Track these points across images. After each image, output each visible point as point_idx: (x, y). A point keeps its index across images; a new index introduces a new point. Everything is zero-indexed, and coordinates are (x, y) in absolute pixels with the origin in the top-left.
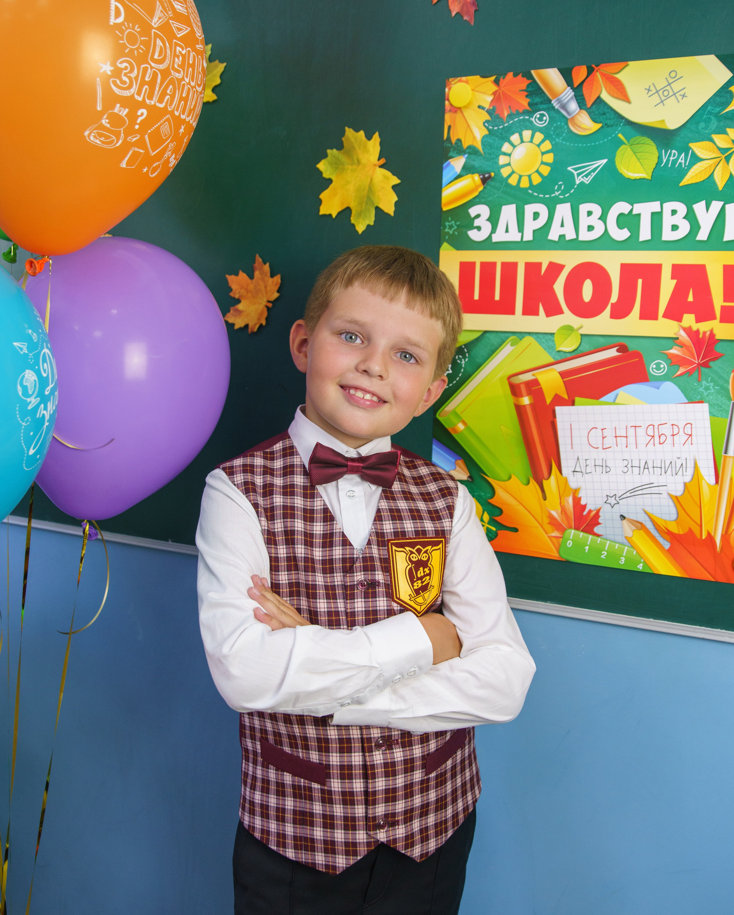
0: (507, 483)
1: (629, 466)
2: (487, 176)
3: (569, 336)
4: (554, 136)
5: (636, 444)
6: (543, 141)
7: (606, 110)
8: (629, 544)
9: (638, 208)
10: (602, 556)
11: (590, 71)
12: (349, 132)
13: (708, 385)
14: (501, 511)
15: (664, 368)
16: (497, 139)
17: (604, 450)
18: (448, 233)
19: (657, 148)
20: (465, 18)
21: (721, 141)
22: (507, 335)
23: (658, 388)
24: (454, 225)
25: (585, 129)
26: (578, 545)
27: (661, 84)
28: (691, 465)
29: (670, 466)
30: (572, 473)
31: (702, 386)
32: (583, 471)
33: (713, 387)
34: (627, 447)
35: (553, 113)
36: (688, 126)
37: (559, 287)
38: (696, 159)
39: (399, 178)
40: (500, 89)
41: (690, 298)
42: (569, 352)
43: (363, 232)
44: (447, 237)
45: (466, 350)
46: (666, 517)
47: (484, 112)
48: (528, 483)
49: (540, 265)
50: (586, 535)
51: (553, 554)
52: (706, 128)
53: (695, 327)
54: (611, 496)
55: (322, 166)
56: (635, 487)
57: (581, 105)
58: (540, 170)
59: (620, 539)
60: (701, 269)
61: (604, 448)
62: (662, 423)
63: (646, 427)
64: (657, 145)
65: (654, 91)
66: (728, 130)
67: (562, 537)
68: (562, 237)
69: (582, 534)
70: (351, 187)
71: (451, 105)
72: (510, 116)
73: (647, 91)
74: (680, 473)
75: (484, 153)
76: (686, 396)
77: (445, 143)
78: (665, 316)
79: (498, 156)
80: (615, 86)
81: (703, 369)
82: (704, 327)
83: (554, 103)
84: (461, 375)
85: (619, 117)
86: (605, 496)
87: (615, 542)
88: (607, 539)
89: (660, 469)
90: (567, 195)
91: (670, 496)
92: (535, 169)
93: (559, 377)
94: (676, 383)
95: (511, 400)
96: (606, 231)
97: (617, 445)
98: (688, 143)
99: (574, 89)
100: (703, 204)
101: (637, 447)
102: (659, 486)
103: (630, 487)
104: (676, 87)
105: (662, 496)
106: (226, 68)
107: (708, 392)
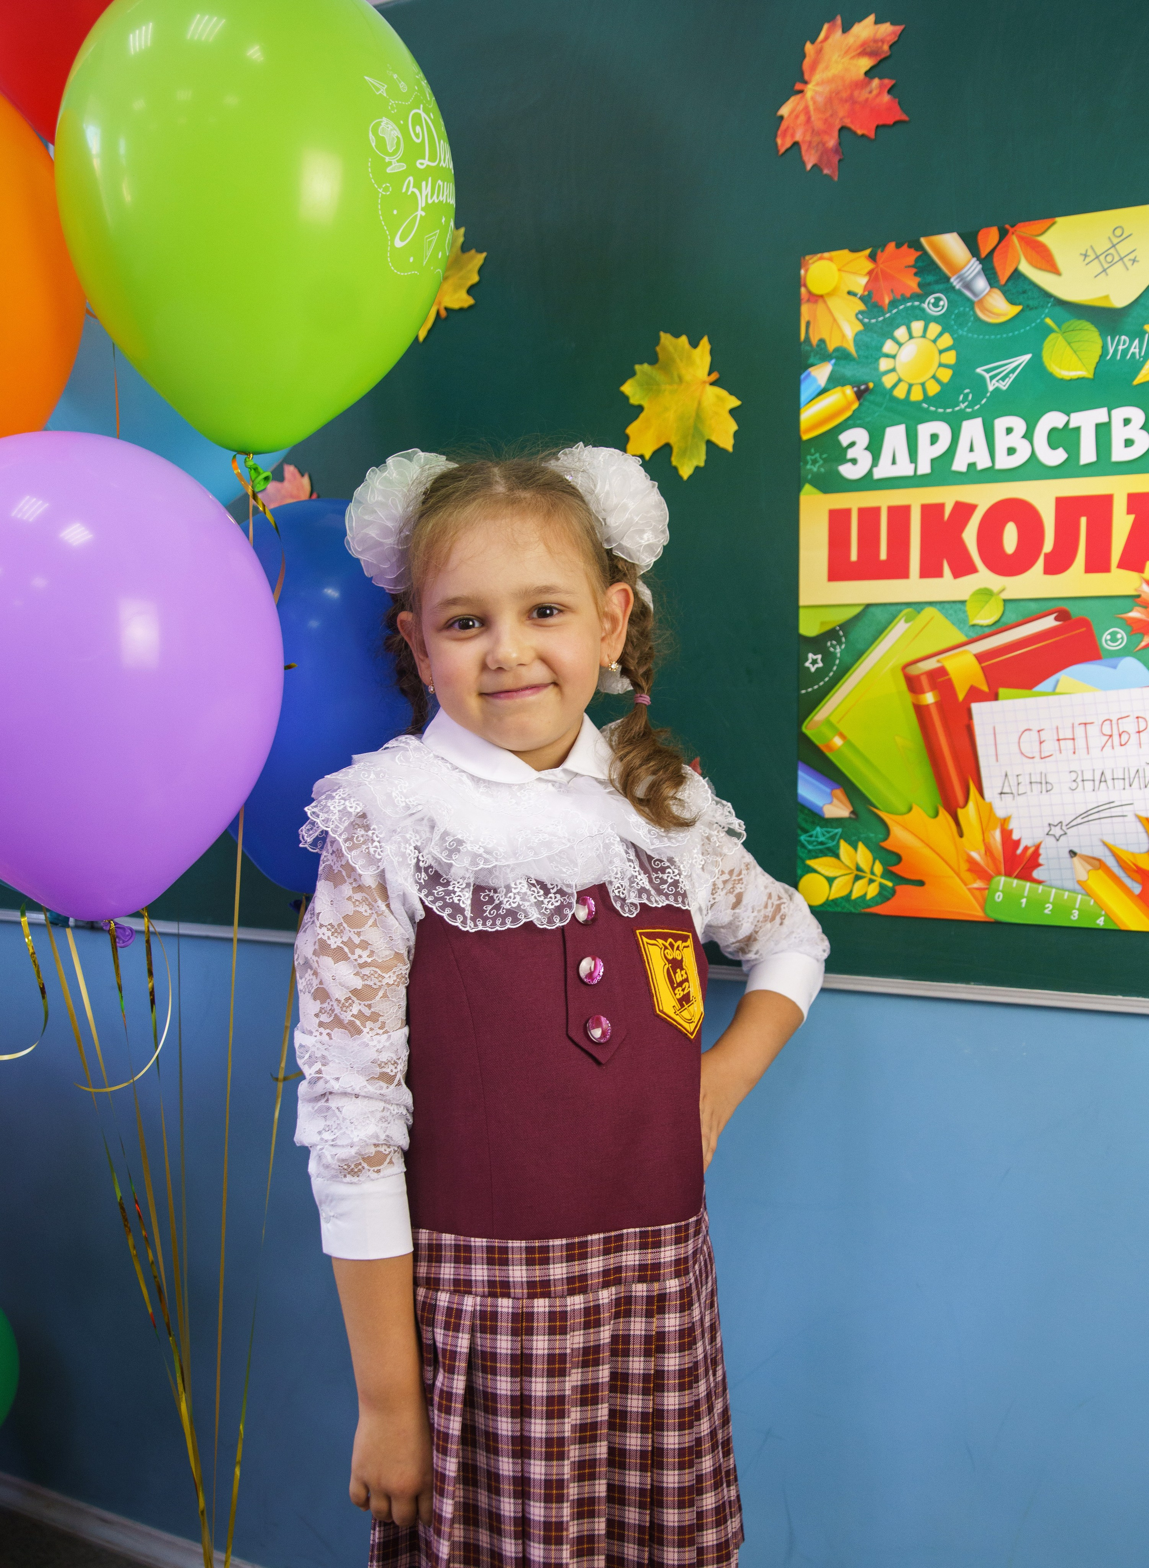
0: (906, 817)
1: (1079, 780)
2: (863, 387)
3: (987, 602)
4: (955, 327)
5: (1088, 748)
6: (940, 335)
7: (1026, 287)
8: (1083, 892)
9: (1077, 419)
10: (1046, 911)
11: (1003, 234)
12: (665, 338)
14: (899, 858)
15: (1122, 638)
16: (875, 335)
17: (1043, 760)
18: (810, 471)
19: (1100, 335)
20: (826, 171)
22: (899, 607)
23: (1115, 667)
24: (819, 459)
25: (998, 315)
26: (1011, 898)
27: (1102, 246)
29: (1137, 776)
30: (999, 796)
32: (1014, 791)
34: (1074, 753)
35: (953, 296)
36: (1142, 301)
37: (970, 536)
39: (739, 399)
40: (877, 266)
42: (987, 626)
43: (690, 477)
44: (809, 477)
45: (841, 633)
46: (1133, 848)
47: (856, 300)
48: (936, 814)
49: (941, 506)
50: (1022, 882)
51: (977, 914)
54: (1056, 824)
55: (627, 388)
56: (1089, 809)
57: (992, 281)
58: (938, 375)
59: (1070, 884)
61: (1043, 756)
62: (1123, 716)
63: (1100, 723)
64: (1099, 331)
65: (1093, 256)
67: (987, 889)
68: (972, 466)
69: (1015, 882)
70: (671, 416)
71: (810, 293)
72: (893, 303)
73: (1083, 257)
75: (859, 356)
77: (803, 346)
78: (1120, 565)
79: (877, 360)
80: (1037, 253)
83: (955, 282)
84: (835, 668)
85: (1048, 295)
86: (1046, 825)
87: (1063, 889)
88: (1051, 886)
89: (1122, 781)
90: (977, 407)
91: (1139, 818)
92: (931, 374)
93: (974, 661)
94: (1139, 660)
95: (908, 698)
96: (1033, 453)
97: (1060, 751)
98: (1144, 324)
99: (980, 261)
101: (1088, 752)
102: (1121, 806)
103: (1080, 809)
104: (1123, 249)
105: (1126, 819)
106: (486, 260)
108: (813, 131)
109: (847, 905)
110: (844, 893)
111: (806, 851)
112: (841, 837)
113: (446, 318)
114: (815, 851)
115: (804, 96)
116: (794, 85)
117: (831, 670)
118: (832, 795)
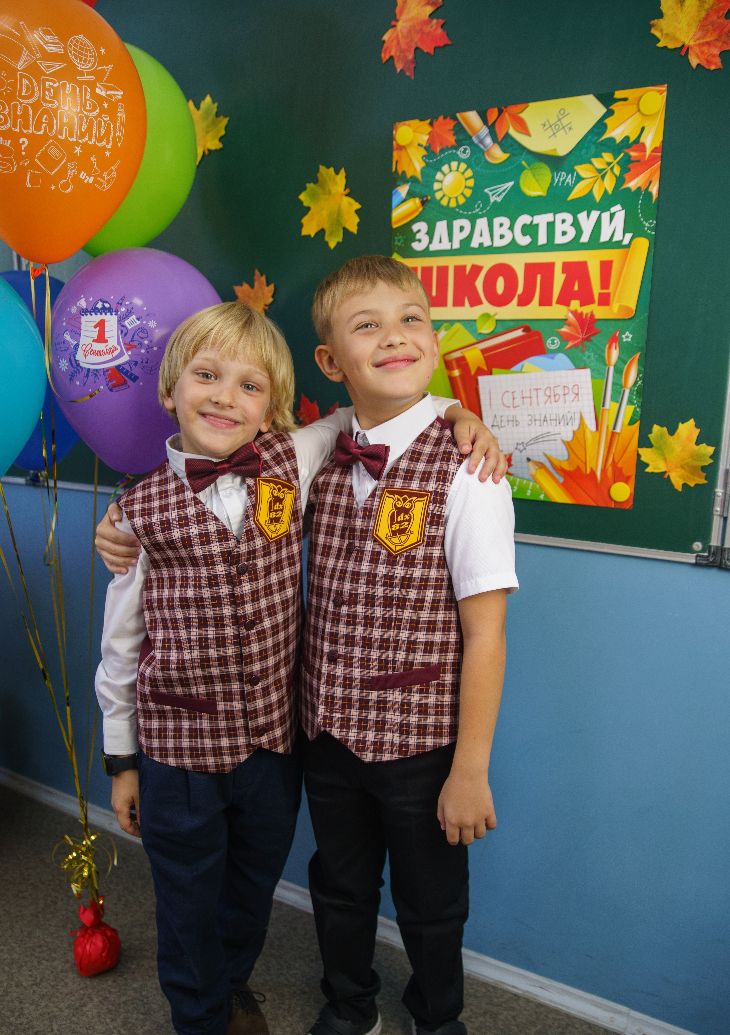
1: (532, 420)
2: (425, 199)
3: (488, 321)
4: (474, 165)
5: (538, 402)
6: (466, 170)
7: (513, 143)
8: (534, 480)
9: (537, 219)
11: (501, 112)
12: (322, 169)
13: (589, 354)
15: (557, 343)
16: (432, 169)
17: (515, 408)
18: (397, 245)
19: (551, 171)
20: (408, 74)
21: (598, 163)
22: (443, 322)
23: (553, 358)
24: (401, 239)
25: (497, 159)
27: (553, 120)
28: (578, 417)
29: (563, 418)
31: (585, 356)
32: (499, 425)
33: (594, 356)
34: (531, 405)
35: (473, 147)
36: (574, 152)
37: (479, 284)
38: (579, 179)
39: (360, 203)
40: (434, 130)
41: (576, 288)
42: (488, 334)
43: (335, 247)
44: (396, 249)
46: (560, 458)
47: (422, 149)
49: (464, 267)
52: (587, 154)
53: (580, 310)
54: (520, 442)
55: (302, 197)
56: (537, 435)
57: (494, 139)
58: (464, 193)
59: (527, 476)
60: (583, 266)
61: (515, 406)
62: (556, 385)
63: (545, 389)
64: (550, 169)
65: (548, 126)
66: (604, 155)
68: (481, 244)
70: (325, 213)
71: (398, 144)
72: (442, 151)
73: (542, 127)
74: (570, 423)
75: (423, 181)
76: (574, 364)
77: (394, 175)
78: (558, 302)
79: (433, 183)
80: (519, 123)
81: (587, 343)
82: (586, 310)
83: (475, 139)
85: (523, 148)
86: (515, 443)
87: (523, 479)
88: (517, 477)
89: (555, 422)
90: (484, 211)
91: (563, 441)
92: (461, 192)
93: (480, 353)
94: (566, 354)
95: (445, 372)
96: (513, 238)
97: (524, 404)
98: (574, 166)
99: (489, 127)
100: (584, 214)
101: (538, 405)
102: (554, 434)
103: (534, 436)
104: (565, 121)
105: (557, 442)
106: (229, 121)
107: (590, 360)
108: (401, 50)
113: (208, 155)
115: (396, 29)
116: (390, 23)
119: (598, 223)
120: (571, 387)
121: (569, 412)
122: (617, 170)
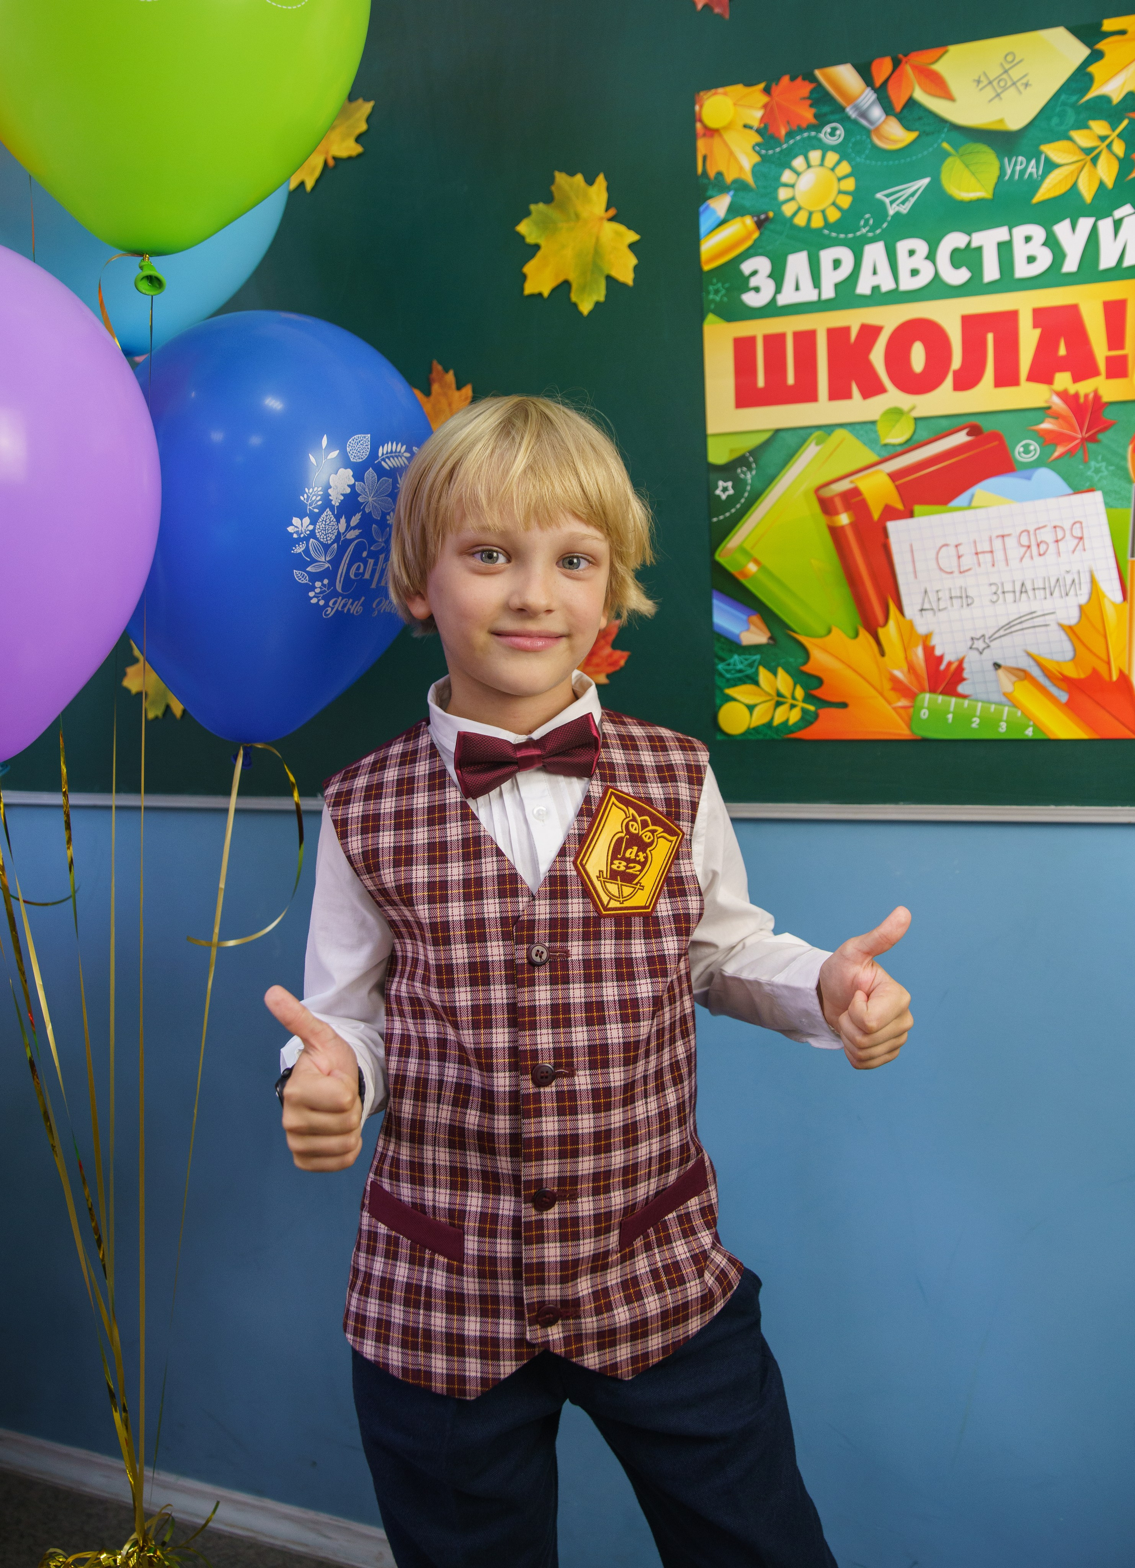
0: (826, 639)
1: (999, 592)
2: (763, 217)
3: (897, 421)
4: (853, 155)
5: (1007, 560)
6: (838, 163)
7: (923, 113)
8: (1010, 703)
9: (979, 239)
10: (974, 725)
11: (897, 64)
12: (560, 177)
13: (1098, 465)
14: (820, 681)
15: (1035, 450)
16: (773, 166)
17: (962, 574)
18: (713, 301)
19: (998, 156)
20: (717, 10)
21: (1082, 138)
22: (809, 431)
23: (1029, 478)
24: (720, 289)
25: (895, 142)
26: (937, 714)
27: (994, 72)
28: (1085, 579)
29: (1057, 585)
30: (918, 613)
31: (1089, 468)
32: (935, 607)
33: (1106, 468)
34: (993, 565)
35: (848, 125)
36: (1037, 123)
37: (877, 357)
38: (1051, 166)
39: (637, 232)
40: (772, 99)
41: (1062, 351)
42: (901, 445)
43: (591, 312)
44: (712, 307)
45: (751, 459)
46: (1058, 657)
47: (753, 133)
48: (857, 635)
49: (846, 330)
50: (947, 698)
51: (902, 731)
52: (1060, 124)
53: (1073, 388)
54: (978, 637)
55: (523, 228)
56: (1011, 619)
57: (888, 110)
58: (839, 202)
59: (996, 697)
60: (1072, 313)
61: (962, 571)
62: (1041, 526)
63: (1018, 533)
64: (996, 152)
65: (985, 82)
66: (1093, 124)
67: (912, 707)
68: (876, 289)
69: (940, 698)
70: (569, 253)
71: (706, 128)
72: (790, 135)
73: (975, 84)
74: (1072, 592)
75: (757, 186)
76: (1070, 485)
77: (701, 179)
78: (1030, 378)
79: (776, 190)
80: (932, 80)
81: (1090, 446)
82: (1085, 388)
83: (851, 112)
84: (746, 495)
85: (942, 121)
86: (968, 638)
87: (989, 702)
88: (977, 700)
89: (1042, 592)
90: (878, 231)
91: (1061, 626)
92: (831, 201)
93: (887, 480)
94: (1053, 470)
95: (822, 520)
96: (937, 273)
97: (979, 565)
98: (1040, 144)
99: (875, 90)
100: (1066, 223)
101: (1007, 564)
102: (1044, 615)
103: (1003, 621)
104: (1015, 74)
105: (1049, 628)
106: (374, 108)
107: (1100, 474)
109: (769, 732)
110: (765, 720)
111: (724, 680)
112: (760, 664)
113: (335, 167)
114: (734, 679)
117: (742, 497)
118: (748, 622)
119: (1093, 238)
120: (1067, 526)
121: (1068, 572)
122: (1119, 148)
